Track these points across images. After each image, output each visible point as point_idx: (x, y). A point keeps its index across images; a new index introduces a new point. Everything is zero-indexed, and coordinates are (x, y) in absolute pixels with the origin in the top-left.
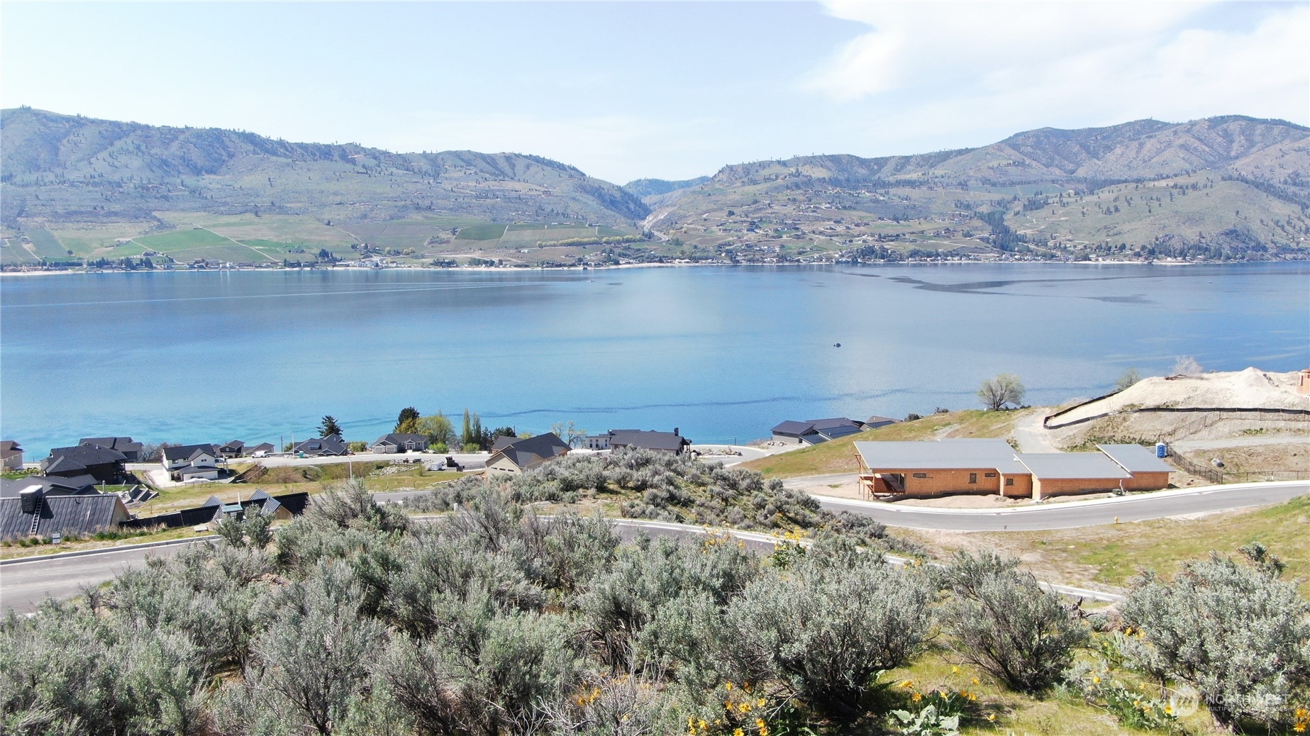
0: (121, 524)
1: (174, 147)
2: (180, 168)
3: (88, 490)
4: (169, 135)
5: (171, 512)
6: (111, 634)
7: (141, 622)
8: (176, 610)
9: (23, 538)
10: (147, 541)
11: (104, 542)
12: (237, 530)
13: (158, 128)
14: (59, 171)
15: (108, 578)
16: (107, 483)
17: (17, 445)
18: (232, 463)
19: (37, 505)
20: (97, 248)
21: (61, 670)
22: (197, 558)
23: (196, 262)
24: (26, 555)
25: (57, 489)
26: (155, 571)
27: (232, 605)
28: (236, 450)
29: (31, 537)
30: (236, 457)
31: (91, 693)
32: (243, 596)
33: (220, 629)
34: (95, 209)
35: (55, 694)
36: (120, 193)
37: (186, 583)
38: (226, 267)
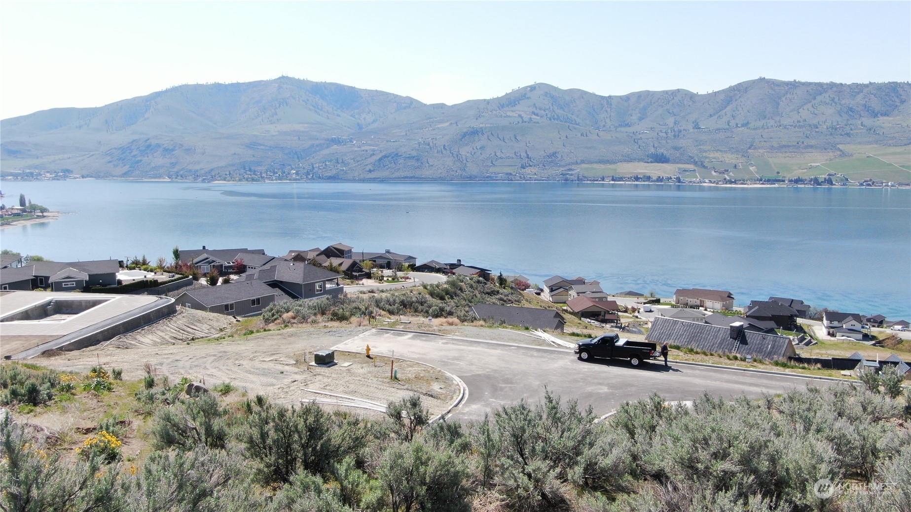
0: (790, 358)
1: (859, 98)
2: (862, 112)
3: (771, 331)
4: (857, 89)
5: (824, 357)
6: (779, 429)
7: (800, 427)
8: (825, 425)
9: (729, 354)
10: (806, 373)
11: (778, 367)
12: (875, 380)
13: (849, 85)
14: (777, 119)
15: (778, 392)
16: (783, 329)
17: (731, 294)
18: (875, 331)
19: (739, 335)
20: (796, 170)
21: (747, 443)
22: (843, 393)
23: (865, 181)
24: (729, 365)
25: (752, 327)
26: (811, 395)
27: (865, 433)
28: (879, 322)
29: (734, 354)
30: (878, 327)
31: (763, 463)
32: (874, 430)
33: (854, 448)
34: (798, 143)
35: (741, 457)
36: (816, 132)
37: (833, 409)
38: (888, 186)
